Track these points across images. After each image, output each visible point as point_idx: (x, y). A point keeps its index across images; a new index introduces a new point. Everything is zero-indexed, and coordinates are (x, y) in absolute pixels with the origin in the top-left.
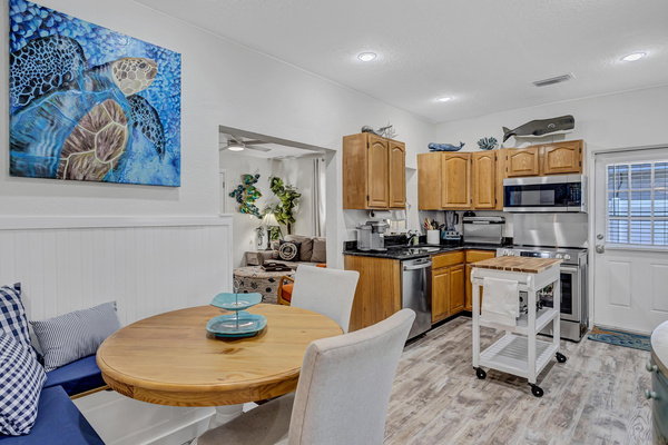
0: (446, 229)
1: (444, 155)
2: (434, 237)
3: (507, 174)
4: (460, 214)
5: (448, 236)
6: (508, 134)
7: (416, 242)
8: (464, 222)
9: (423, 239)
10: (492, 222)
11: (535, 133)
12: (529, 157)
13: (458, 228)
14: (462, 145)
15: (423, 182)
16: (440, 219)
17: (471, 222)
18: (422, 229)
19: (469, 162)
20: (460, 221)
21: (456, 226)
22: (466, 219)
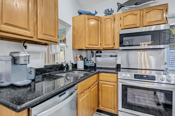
0: (87, 60)
1: (87, 16)
2: (81, 65)
3: (120, 28)
4: (95, 52)
5: (88, 64)
6: (120, 7)
7: (70, 68)
8: (96, 56)
9: (75, 66)
10: (111, 56)
11: (136, 4)
12: (134, 17)
13: (93, 59)
14: (96, 13)
15: (75, 33)
16: (84, 54)
17: (100, 56)
18: (74, 60)
19: (99, 22)
20: (94, 56)
21: (92, 59)
22: (97, 54)
